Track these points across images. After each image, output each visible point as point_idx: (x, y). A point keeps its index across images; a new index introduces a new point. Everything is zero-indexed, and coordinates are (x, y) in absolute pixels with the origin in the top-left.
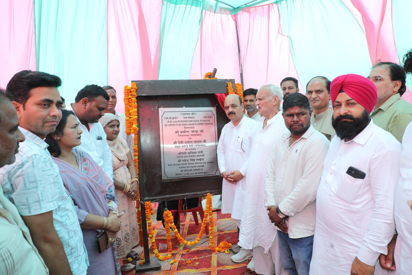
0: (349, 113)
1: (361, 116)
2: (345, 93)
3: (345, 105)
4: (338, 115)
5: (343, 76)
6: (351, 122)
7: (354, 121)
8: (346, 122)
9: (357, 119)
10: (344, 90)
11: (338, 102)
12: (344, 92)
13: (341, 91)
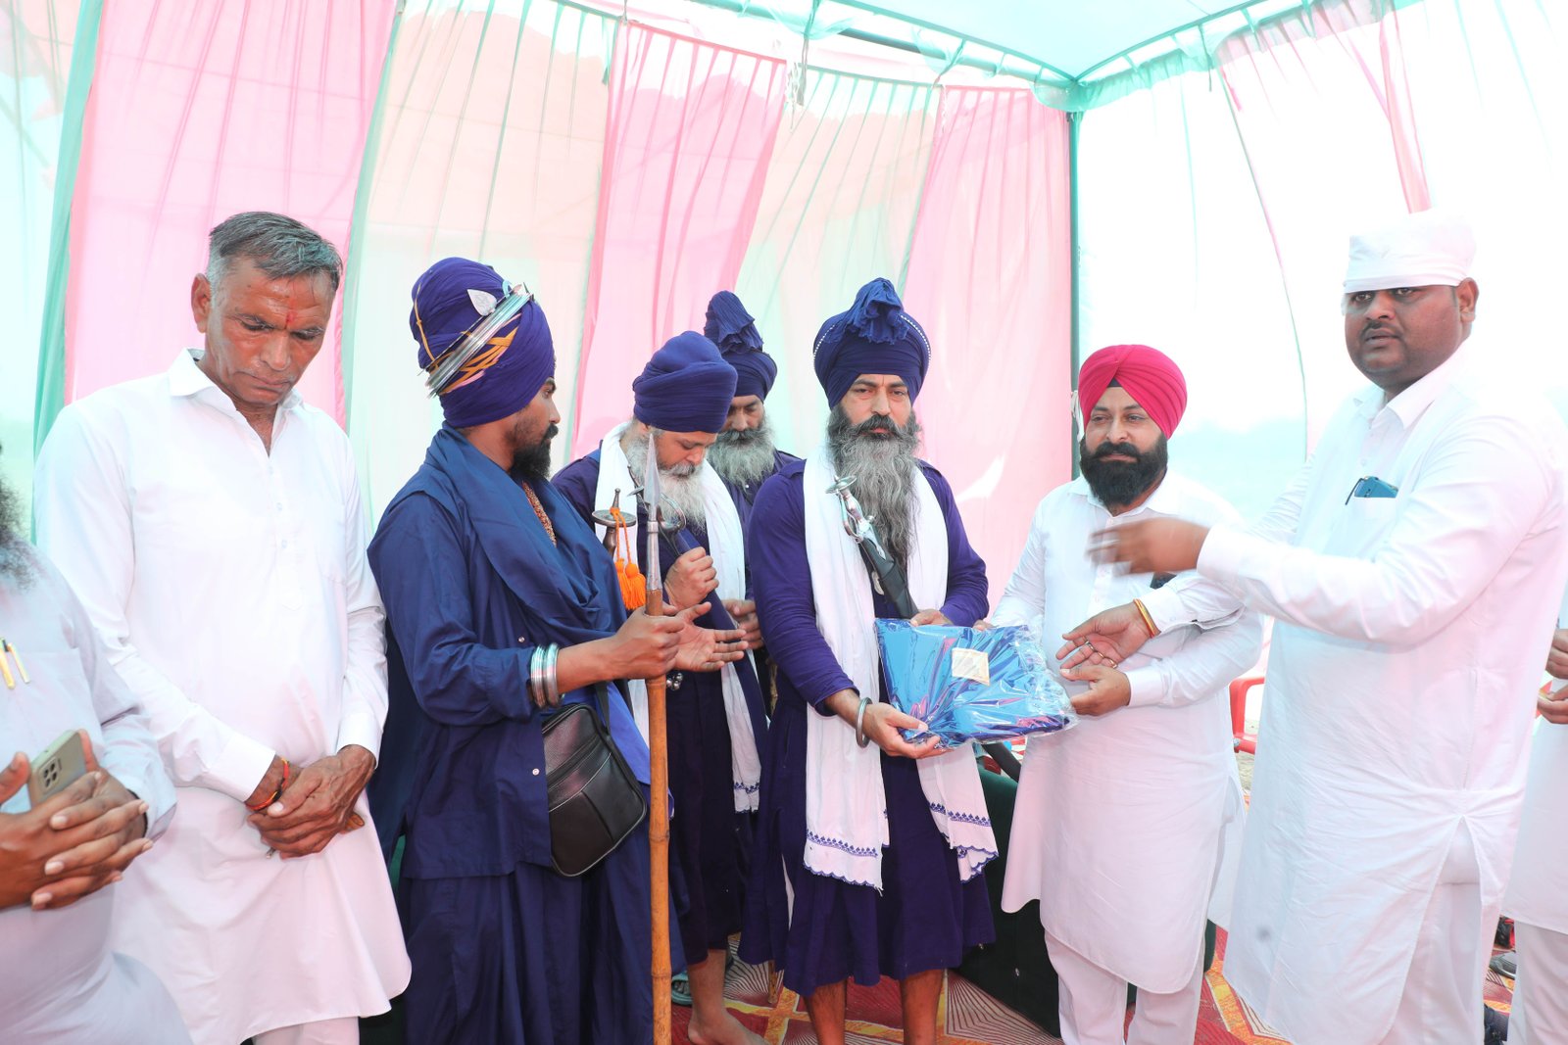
0: (1128, 441)
1: (1154, 449)
2: (1125, 388)
3: (1121, 419)
4: (1102, 443)
5: (1122, 347)
6: (1132, 464)
7: (1139, 460)
8: (1119, 463)
9: (1146, 456)
10: (1121, 383)
11: (1104, 410)
12: (1120, 386)
13: (1114, 383)
